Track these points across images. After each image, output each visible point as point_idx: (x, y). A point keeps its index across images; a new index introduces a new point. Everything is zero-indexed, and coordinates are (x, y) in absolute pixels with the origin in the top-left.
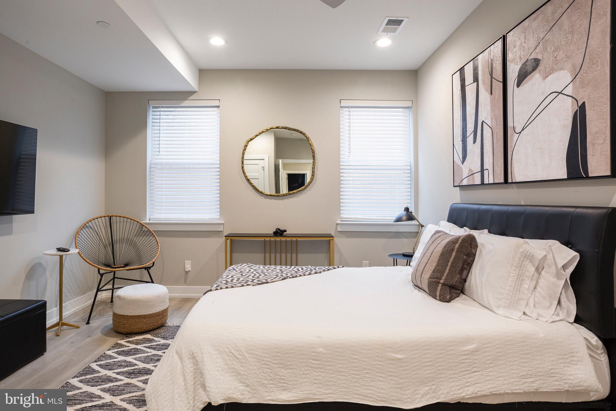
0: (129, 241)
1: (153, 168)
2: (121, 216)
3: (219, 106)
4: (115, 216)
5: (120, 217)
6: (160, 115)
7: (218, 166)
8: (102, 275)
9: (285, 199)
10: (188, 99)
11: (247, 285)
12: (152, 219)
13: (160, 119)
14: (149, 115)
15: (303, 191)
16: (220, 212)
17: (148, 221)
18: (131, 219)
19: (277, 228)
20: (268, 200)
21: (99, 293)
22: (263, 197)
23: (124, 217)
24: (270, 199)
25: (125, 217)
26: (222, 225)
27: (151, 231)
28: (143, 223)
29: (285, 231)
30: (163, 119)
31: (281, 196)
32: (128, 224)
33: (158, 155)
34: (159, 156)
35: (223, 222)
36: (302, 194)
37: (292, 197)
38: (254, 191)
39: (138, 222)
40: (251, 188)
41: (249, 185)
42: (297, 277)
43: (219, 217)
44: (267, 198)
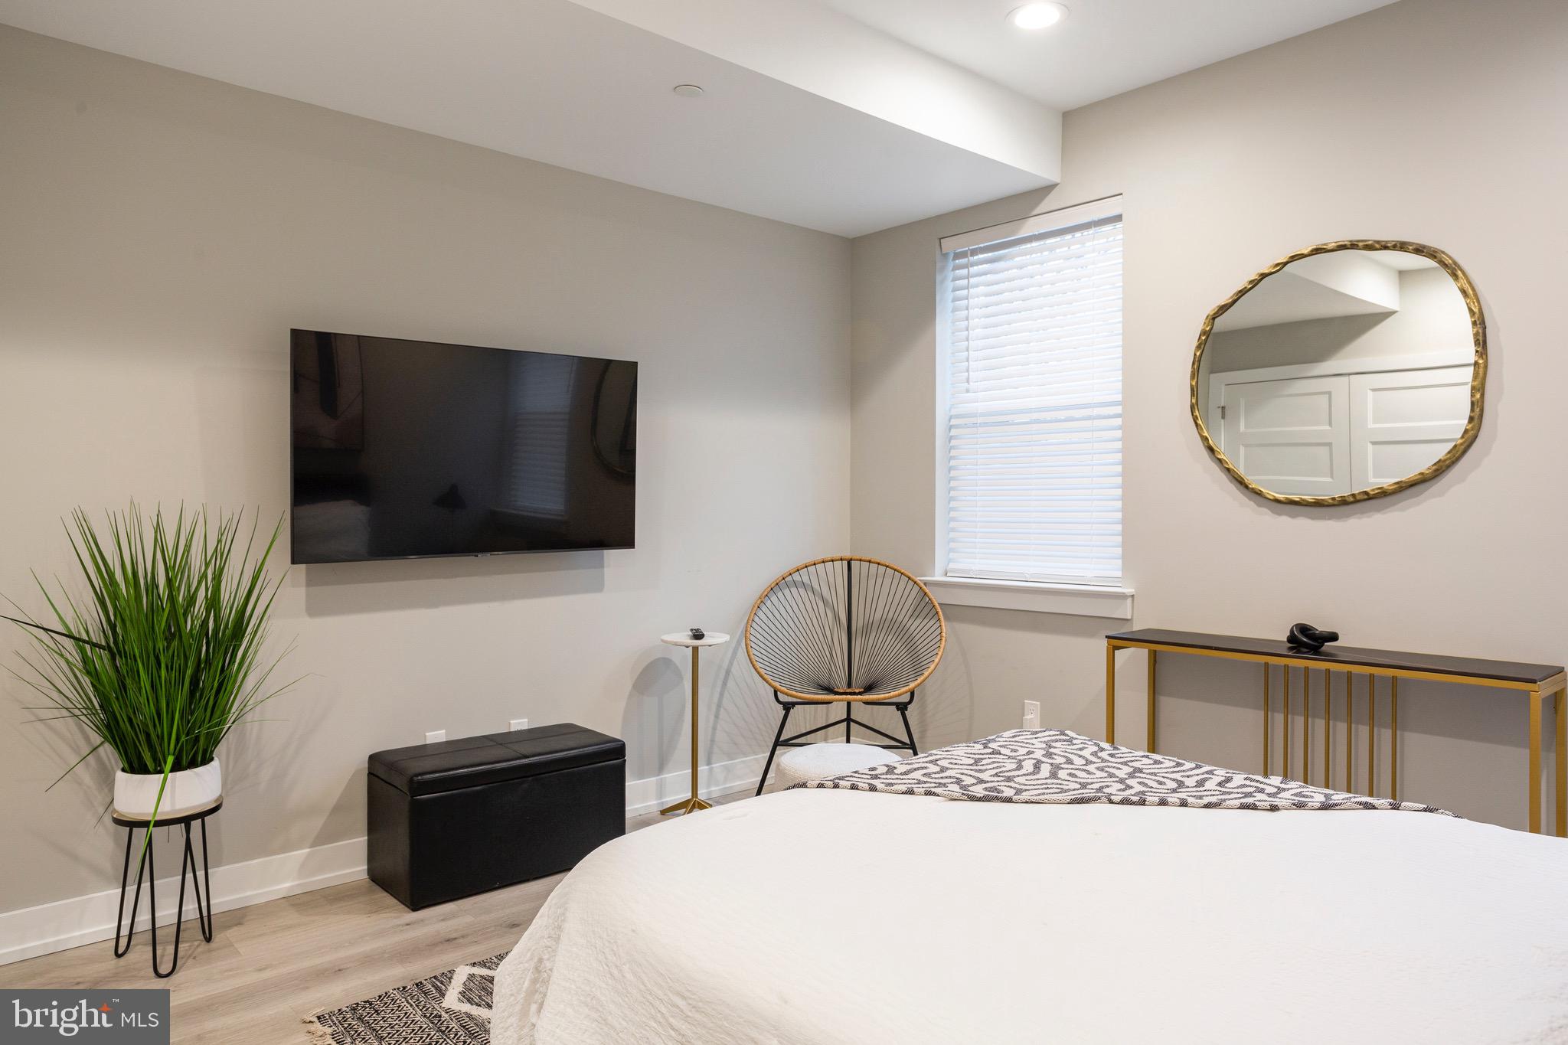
0: (886, 625)
1: (957, 427)
2: (872, 560)
3: (1121, 215)
4: (857, 560)
5: (870, 562)
6: (968, 277)
7: (1119, 409)
8: (788, 707)
9: (1348, 516)
10: (1034, 213)
11: (926, 794)
12: (952, 571)
13: (968, 288)
14: (942, 282)
15: (1427, 484)
16: (1124, 557)
17: (938, 577)
18: (895, 570)
19: (1297, 625)
20: (1285, 519)
21: (779, 750)
22: (1265, 510)
23: (879, 564)
24: (1293, 516)
25: (882, 562)
26: (1129, 600)
27: (936, 604)
28: (920, 580)
29: (1334, 637)
30: (977, 286)
31: (1334, 505)
32: (887, 581)
33: (968, 391)
34: (968, 394)
35: (1128, 590)
36: (1423, 496)
37: (1378, 510)
38: (1232, 487)
39: (909, 578)
40: (1223, 477)
41: (1215, 468)
42: (1144, 805)
43: (1119, 574)
44: (1280, 514)
